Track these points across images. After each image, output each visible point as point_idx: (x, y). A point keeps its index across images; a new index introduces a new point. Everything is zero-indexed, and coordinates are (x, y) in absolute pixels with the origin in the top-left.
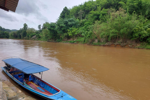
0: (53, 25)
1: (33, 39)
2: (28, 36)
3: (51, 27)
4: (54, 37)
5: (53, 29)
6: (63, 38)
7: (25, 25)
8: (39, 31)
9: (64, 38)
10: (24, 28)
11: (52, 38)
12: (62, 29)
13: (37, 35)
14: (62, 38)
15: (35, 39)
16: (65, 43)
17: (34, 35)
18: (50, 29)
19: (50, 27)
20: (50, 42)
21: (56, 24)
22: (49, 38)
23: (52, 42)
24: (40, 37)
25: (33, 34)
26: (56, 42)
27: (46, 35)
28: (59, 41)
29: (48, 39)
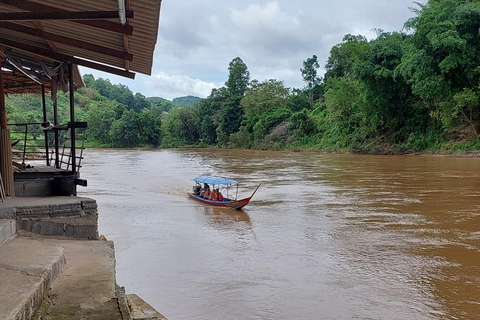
0: (390, 51)
1: (275, 139)
2: (251, 130)
3: (378, 60)
4: (395, 121)
5: (385, 72)
6: (446, 121)
7: (238, 70)
8: (306, 93)
9: (454, 122)
10: (231, 83)
11: (382, 130)
12: (446, 64)
13: (295, 119)
14: (439, 127)
15: (282, 141)
16: (459, 152)
17: (280, 120)
18: (367, 77)
19: (367, 65)
20: (366, 152)
21: (404, 37)
22: (363, 131)
23: (378, 152)
24: (310, 130)
25: (276, 114)
26: (403, 152)
27: (347, 114)
28: (423, 147)
29: (354, 136)
